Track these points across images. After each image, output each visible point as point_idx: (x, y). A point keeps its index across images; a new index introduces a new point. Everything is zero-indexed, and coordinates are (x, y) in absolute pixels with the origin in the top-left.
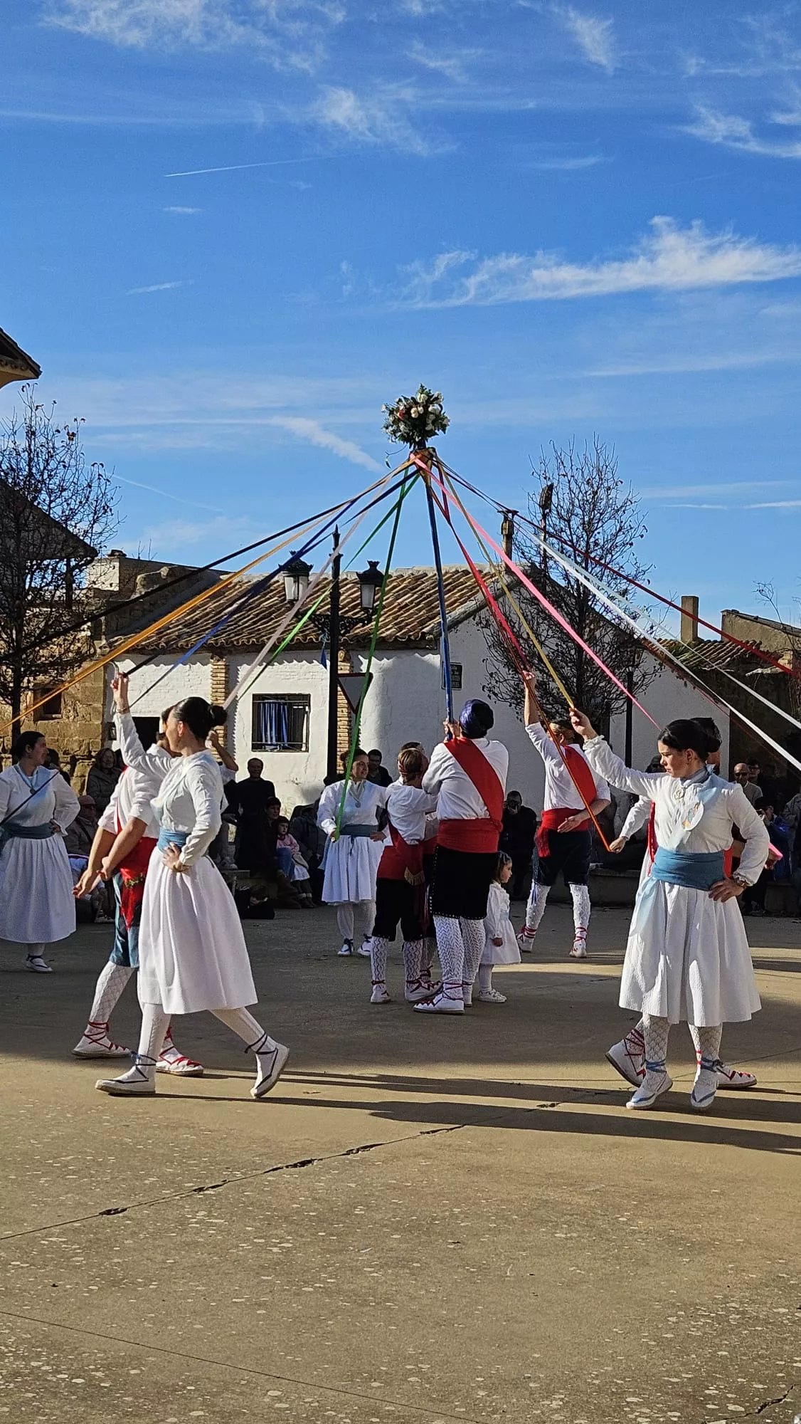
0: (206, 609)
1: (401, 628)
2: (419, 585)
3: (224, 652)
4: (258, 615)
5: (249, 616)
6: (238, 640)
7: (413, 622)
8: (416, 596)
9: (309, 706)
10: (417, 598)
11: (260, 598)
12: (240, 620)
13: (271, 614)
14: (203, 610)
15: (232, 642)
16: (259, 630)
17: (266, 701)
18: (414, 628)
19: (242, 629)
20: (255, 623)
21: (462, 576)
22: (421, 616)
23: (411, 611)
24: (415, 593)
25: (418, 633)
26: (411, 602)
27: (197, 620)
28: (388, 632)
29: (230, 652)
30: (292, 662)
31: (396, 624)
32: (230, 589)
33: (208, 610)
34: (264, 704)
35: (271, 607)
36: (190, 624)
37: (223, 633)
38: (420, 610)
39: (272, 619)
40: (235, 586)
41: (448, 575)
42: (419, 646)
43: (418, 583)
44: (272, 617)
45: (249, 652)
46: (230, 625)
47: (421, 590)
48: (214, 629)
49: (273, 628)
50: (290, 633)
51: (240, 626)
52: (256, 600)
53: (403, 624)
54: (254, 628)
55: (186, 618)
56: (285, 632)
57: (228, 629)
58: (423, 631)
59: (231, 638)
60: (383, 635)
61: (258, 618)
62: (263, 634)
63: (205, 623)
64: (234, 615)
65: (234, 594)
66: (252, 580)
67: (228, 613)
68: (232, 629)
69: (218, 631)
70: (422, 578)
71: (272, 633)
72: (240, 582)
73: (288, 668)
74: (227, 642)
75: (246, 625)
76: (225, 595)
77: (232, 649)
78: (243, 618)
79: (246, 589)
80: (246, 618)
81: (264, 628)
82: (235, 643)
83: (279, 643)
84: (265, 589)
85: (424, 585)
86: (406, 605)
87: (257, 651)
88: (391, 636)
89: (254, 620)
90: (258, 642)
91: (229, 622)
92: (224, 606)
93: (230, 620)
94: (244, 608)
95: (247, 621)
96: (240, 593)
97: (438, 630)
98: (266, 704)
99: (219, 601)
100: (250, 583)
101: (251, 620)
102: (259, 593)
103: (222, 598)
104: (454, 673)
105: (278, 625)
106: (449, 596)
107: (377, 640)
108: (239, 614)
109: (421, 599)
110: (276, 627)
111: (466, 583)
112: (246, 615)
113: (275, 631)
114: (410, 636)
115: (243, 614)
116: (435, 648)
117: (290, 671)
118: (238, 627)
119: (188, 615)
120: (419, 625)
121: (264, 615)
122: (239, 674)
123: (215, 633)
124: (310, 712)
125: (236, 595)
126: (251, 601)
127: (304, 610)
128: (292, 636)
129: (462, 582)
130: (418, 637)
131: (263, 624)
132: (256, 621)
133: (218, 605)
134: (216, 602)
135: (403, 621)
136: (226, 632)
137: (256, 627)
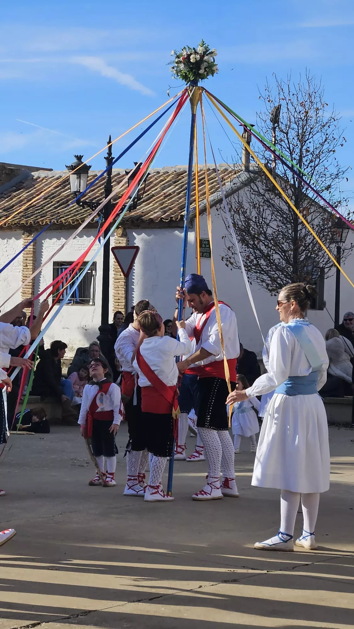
0: (20, 197)
1: (165, 212)
2: (180, 179)
3: (32, 230)
4: (58, 202)
5: (52, 202)
6: (43, 221)
7: (174, 207)
8: (177, 187)
9: (96, 270)
10: (178, 189)
11: (61, 189)
12: (45, 206)
13: (68, 201)
14: (18, 198)
15: (38, 222)
16: (59, 213)
17: (63, 267)
18: (175, 212)
19: (46, 212)
20: (56, 208)
21: (213, 173)
22: (181, 203)
23: (173, 199)
24: (177, 185)
25: (178, 215)
26: (174, 192)
27: (13, 206)
28: (155, 215)
29: (37, 230)
30: (83, 237)
31: (161, 209)
32: (39, 182)
33: (21, 198)
34: (62, 269)
35: (68, 196)
36: (9, 209)
37: (32, 215)
38: (180, 198)
39: (69, 205)
40: (43, 179)
41: (202, 172)
42: (179, 225)
43: (179, 178)
44: (69, 203)
45: (50, 230)
46: (38, 210)
47: (181, 183)
48: (26, 213)
49: (70, 211)
50: (81, 216)
51: (45, 210)
52: (58, 191)
53: (166, 209)
54: (55, 212)
55: (5, 205)
56: (78, 214)
57: (35, 212)
58: (181, 214)
59: (37, 219)
60: (151, 217)
61: (59, 204)
62: (61, 216)
63: (19, 208)
64: (41, 201)
65: (41, 186)
66: (56, 175)
67: (36, 200)
68: (39, 213)
69: (28, 214)
70: (182, 174)
71: (68, 215)
72: (46, 177)
73: (80, 242)
74: (34, 223)
75: (50, 209)
76: (35, 187)
77: (38, 228)
78: (48, 204)
79: (51, 182)
80: (50, 203)
81: (63, 211)
82: (40, 223)
83: (73, 223)
84: (64, 182)
85: (184, 179)
86: (170, 194)
87: (57, 229)
88: (157, 217)
89: (55, 206)
90: (57, 222)
91: (37, 207)
92: (34, 196)
93: (37, 206)
94: (48, 197)
95: (50, 207)
96: (46, 185)
97: (193, 213)
98: (63, 269)
99: (30, 191)
100: (54, 178)
101: (53, 205)
102: (60, 185)
103: (33, 189)
104: (205, 246)
105: (74, 209)
106: (203, 188)
107: (147, 220)
108: (45, 201)
109: (181, 190)
110: (72, 210)
111: (215, 178)
112: (50, 201)
113: (71, 214)
114: (172, 217)
115: (48, 201)
116: (191, 227)
117: (81, 244)
118: (43, 211)
119: (7, 201)
120: (179, 209)
121: (63, 202)
122: (43, 246)
123: (26, 215)
124: (96, 275)
125: (43, 187)
126: (54, 191)
127: (93, 198)
128: (83, 218)
129: (212, 177)
130: (178, 218)
131: (63, 208)
132: (57, 206)
133: (30, 194)
134: (28, 192)
135: (167, 206)
136: (34, 214)
137: (57, 211)
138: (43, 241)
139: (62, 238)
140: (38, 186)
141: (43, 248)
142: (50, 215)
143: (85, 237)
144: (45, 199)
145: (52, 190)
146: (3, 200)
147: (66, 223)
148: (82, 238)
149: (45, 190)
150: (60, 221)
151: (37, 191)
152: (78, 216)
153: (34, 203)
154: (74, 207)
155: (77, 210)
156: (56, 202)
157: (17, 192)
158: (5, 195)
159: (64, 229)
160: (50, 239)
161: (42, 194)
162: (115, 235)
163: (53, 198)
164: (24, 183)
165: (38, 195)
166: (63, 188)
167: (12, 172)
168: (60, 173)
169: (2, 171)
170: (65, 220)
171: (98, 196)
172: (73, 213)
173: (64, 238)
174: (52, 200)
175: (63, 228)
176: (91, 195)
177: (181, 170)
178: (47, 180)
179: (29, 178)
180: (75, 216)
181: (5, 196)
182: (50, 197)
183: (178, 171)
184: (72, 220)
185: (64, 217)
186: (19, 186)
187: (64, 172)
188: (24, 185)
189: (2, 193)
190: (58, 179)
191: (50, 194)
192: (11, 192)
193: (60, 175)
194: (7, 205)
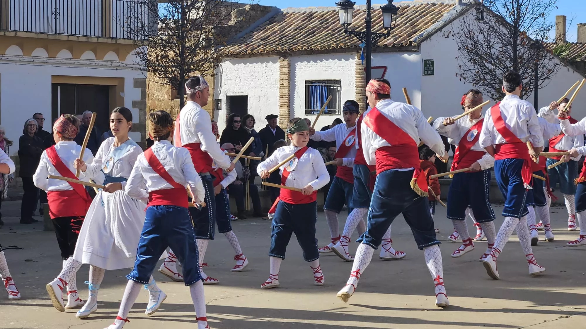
0: (274, 29)
1: (396, 39)
2: (405, 13)
3: (287, 55)
4: (306, 32)
5: (301, 33)
6: (295, 48)
7: (403, 35)
8: (404, 19)
9: (341, 86)
10: (404, 20)
11: (307, 22)
12: (296, 36)
13: (314, 32)
14: (272, 30)
15: (292, 49)
16: (308, 41)
17: (313, 84)
18: (404, 39)
19: (298, 41)
20: (305, 37)
21: (432, 6)
22: (408, 31)
23: (401, 29)
24: (403, 17)
25: (407, 41)
26: (401, 23)
27: (269, 36)
28: (389, 41)
29: (291, 55)
31: (393, 36)
32: (288, 17)
33: (275, 30)
34: (312, 86)
35: (314, 27)
36: (265, 39)
37: (286, 44)
38: (407, 28)
39: (315, 35)
40: (291, 15)
41: (423, 6)
42: (409, 49)
43: (404, 11)
44: (315, 33)
45: (302, 55)
46: (290, 39)
47: (407, 15)
48: (281, 41)
49: (317, 40)
50: (328, 43)
51: (296, 39)
52: (305, 23)
53: (397, 36)
54: (305, 40)
55: (262, 35)
56: (324, 42)
57: (288, 41)
58: (410, 40)
59: (291, 47)
60: (386, 43)
61: (307, 34)
62: (310, 44)
63: (274, 38)
64: (291, 32)
65: (290, 20)
66: (301, 11)
67: (288, 31)
68: (292, 41)
69: (283, 42)
70: (406, 8)
71: (316, 43)
72: (293, 13)
73: (326, 64)
74: (289, 49)
75: (300, 38)
76: (285, 21)
77: (292, 53)
78: (298, 35)
79: (298, 17)
80: (299, 34)
81: (311, 40)
82: (294, 49)
83: (321, 49)
84: (309, 17)
85: (408, 12)
86: (398, 25)
87: (307, 54)
88: (390, 44)
89: (304, 35)
90: (308, 49)
91: (289, 37)
92: (286, 28)
93: (290, 35)
94: (298, 28)
95: (300, 36)
96: (294, 19)
97: (419, 39)
98: (314, 87)
99: (282, 24)
100: (300, 13)
101: (302, 35)
102: (306, 19)
103: (284, 23)
104: (430, 65)
105: (320, 38)
106: (425, 19)
107: (382, 46)
108: (295, 32)
109: (407, 21)
110: (319, 39)
111: (434, 11)
112: (299, 32)
113: (318, 42)
114: (403, 43)
115: (298, 32)
116: (418, 51)
117: (328, 65)
118: (295, 40)
119: (263, 33)
120: (407, 37)
121: (311, 32)
122: (296, 68)
123: (281, 43)
124: (341, 91)
125: (292, 21)
126: (302, 24)
127: (335, 29)
128: (329, 45)
129: (431, 10)
130: (407, 44)
131: (311, 37)
132: (306, 36)
133: (281, 27)
134: (280, 25)
135: (397, 34)
136: (288, 43)
137: (306, 39)
138: (296, 64)
139: (311, 61)
140: (288, 20)
141: (296, 70)
142: (302, 43)
143: (331, 60)
144: (295, 30)
145: (300, 23)
146: (260, 32)
147: (315, 49)
148: (329, 61)
149: (294, 23)
150: (311, 48)
151: (287, 24)
152: (324, 44)
153: (287, 34)
154: (320, 37)
155: (323, 39)
156: (304, 32)
157: (271, 25)
158: (261, 27)
159: (314, 54)
160: (302, 62)
161: (292, 27)
162: (355, 58)
163: (302, 29)
164: (275, 18)
165: (289, 27)
166: (309, 21)
167: (265, 9)
168: (305, 9)
169: (258, 8)
170: (314, 47)
171: (339, 28)
172: (320, 41)
173: (313, 61)
174: (301, 31)
175: (312, 53)
176: (333, 26)
177: (405, 5)
178: (295, 16)
179: (280, 13)
180: (322, 43)
181: (261, 29)
182: (298, 29)
183: (403, 6)
184: (320, 46)
185: (313, 45)
187: (308, 8)
188: (276, 19)
189: (258, 26)
190: (303, 14)
191: (298, 26)
192: (265, 25)
193: (305, 11)
194: (264, 36)
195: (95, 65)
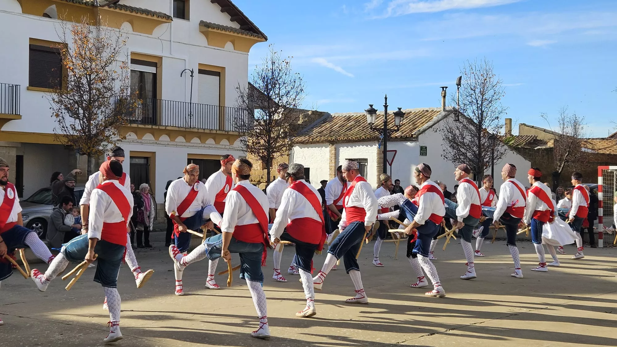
1: (403, 133)
2: (409, 116)
3: (334, 143)
4: (346, 128)
5: (343, 129)
6: (339, 138)
7: (407, 130)
8: (408, 120)
9: (367, 163)
10: (408, 121)
13: (351, 128)
14: (325, 127)
16: (347, 134)
18: (408, 133)
19: (341, 134)
20: (345, 132)
21: (426, 112)
22: (410, 128)
23: (406, 126)
25: (410, 134)
26: (406, 123)
27: (323, 131)
28: (398, 134)
29: (336, 143)
30: (360, 146)
31: (401, 131)
32: (335, 119)
33: (327, 127)
35: (351, 126)
36: (321, 132)
37: (334, 136)
38: (410, 126)
39: (352, 130)
41: (420, 112)
42: (411, 140)
45: (344, 143)
47: (410, 118)
48: (330, 134)
49: (353, 133)
50: (360, 135)
52: (346, 123)
54: (345, 134)
56: (358, 135)
57: (335, 134)
58: (412, 134)
59: (337, 138)
60: (396, 135)
61: (347, 130)
62: (349, 136)
63: (326, 132)
64: (337, 129)
66: (344, 115)
67: (335, 128)
68: (337, 134)
70: (410, 113)
71: (352, 135)
72: (338, 116)
74: (335, 139)
76: (333, 121)
78: (341, 130)
79: (341, 119)
81: (349, 133)
83: (355, 139)
84: (348, 119)
85: (411, 116)
86: (404, 124)
87: (347, 142)
88: (399, 136)
89: (345, 130)
90: (347, 139)
92: (333, 126)
93: (336, 131)
95: (343, 131)
96: (339, 120)
97: (418, 133)
100: (343, 117)
102: (346, 120)
103: (332, 123)
104: (424, 150)
106: (421, 120)
107: (394, 137)
109: (410, 121)
111: (427, 115)
113: (354, 135)
114: (407, 136)
116: (417, 140)
118: (339, 133)
119: (320, 129)
120: (410, 132)
121: (349, 129)
122: (340, 151)
123: (331, 136)
124: (367, 165)
125: (338, 121)
126: (344, 123)
127: (364, 127)
130: (410, 136)
134: (330, 124)
135: (403, 130)
138: (340, 149)
140: (335, 121)
142: (343, 135)
144: (340, 127)
145: (342, 123)
146: (318, 128)
149: (339, 123)
150: (349, 138)
151: (335, 123)
154: (355, 131)
155: (357, 133)
157: (324, 124)
159: (351, 142)
160: (343, 147)
161: (337, 125)
162: (377, 145)
163: (344, 126)
165: (335, 125)
166: (348, 122)
168: (346, 114)
170: (351, 138)
171: (367, 126)
173: (350, 147)
176: (363, 125)
178: (339, 118)
179: (330, 117)
180: (356, 135)
181: (319, 126)
182: (342, 126)
183: (407, 112)
186: (325, 121)
188: (328, 120)
189: (317, 125)
190: (345, 117)
192: (321, 124)
195: (215, 147)
